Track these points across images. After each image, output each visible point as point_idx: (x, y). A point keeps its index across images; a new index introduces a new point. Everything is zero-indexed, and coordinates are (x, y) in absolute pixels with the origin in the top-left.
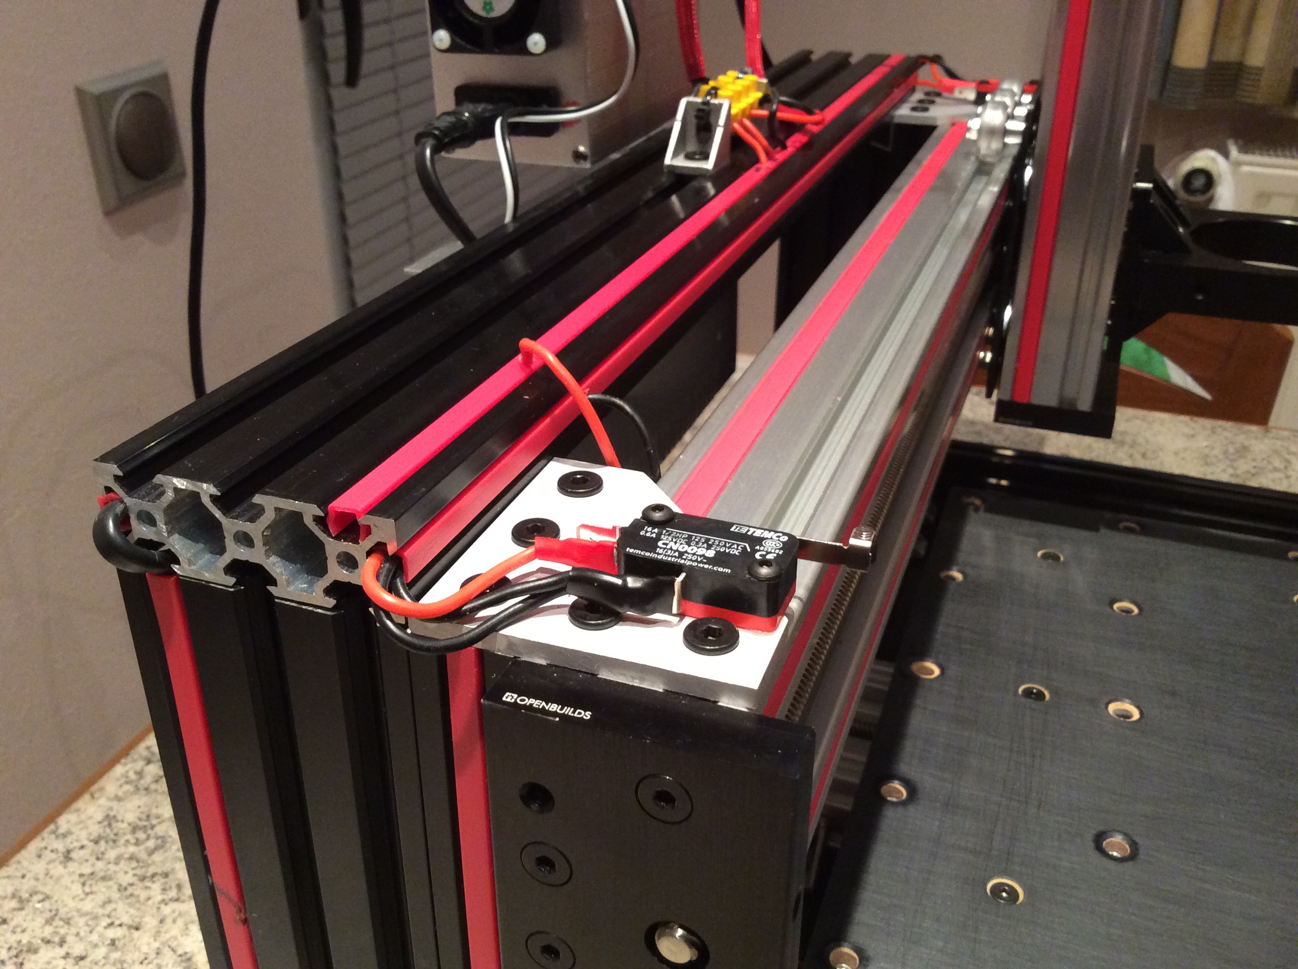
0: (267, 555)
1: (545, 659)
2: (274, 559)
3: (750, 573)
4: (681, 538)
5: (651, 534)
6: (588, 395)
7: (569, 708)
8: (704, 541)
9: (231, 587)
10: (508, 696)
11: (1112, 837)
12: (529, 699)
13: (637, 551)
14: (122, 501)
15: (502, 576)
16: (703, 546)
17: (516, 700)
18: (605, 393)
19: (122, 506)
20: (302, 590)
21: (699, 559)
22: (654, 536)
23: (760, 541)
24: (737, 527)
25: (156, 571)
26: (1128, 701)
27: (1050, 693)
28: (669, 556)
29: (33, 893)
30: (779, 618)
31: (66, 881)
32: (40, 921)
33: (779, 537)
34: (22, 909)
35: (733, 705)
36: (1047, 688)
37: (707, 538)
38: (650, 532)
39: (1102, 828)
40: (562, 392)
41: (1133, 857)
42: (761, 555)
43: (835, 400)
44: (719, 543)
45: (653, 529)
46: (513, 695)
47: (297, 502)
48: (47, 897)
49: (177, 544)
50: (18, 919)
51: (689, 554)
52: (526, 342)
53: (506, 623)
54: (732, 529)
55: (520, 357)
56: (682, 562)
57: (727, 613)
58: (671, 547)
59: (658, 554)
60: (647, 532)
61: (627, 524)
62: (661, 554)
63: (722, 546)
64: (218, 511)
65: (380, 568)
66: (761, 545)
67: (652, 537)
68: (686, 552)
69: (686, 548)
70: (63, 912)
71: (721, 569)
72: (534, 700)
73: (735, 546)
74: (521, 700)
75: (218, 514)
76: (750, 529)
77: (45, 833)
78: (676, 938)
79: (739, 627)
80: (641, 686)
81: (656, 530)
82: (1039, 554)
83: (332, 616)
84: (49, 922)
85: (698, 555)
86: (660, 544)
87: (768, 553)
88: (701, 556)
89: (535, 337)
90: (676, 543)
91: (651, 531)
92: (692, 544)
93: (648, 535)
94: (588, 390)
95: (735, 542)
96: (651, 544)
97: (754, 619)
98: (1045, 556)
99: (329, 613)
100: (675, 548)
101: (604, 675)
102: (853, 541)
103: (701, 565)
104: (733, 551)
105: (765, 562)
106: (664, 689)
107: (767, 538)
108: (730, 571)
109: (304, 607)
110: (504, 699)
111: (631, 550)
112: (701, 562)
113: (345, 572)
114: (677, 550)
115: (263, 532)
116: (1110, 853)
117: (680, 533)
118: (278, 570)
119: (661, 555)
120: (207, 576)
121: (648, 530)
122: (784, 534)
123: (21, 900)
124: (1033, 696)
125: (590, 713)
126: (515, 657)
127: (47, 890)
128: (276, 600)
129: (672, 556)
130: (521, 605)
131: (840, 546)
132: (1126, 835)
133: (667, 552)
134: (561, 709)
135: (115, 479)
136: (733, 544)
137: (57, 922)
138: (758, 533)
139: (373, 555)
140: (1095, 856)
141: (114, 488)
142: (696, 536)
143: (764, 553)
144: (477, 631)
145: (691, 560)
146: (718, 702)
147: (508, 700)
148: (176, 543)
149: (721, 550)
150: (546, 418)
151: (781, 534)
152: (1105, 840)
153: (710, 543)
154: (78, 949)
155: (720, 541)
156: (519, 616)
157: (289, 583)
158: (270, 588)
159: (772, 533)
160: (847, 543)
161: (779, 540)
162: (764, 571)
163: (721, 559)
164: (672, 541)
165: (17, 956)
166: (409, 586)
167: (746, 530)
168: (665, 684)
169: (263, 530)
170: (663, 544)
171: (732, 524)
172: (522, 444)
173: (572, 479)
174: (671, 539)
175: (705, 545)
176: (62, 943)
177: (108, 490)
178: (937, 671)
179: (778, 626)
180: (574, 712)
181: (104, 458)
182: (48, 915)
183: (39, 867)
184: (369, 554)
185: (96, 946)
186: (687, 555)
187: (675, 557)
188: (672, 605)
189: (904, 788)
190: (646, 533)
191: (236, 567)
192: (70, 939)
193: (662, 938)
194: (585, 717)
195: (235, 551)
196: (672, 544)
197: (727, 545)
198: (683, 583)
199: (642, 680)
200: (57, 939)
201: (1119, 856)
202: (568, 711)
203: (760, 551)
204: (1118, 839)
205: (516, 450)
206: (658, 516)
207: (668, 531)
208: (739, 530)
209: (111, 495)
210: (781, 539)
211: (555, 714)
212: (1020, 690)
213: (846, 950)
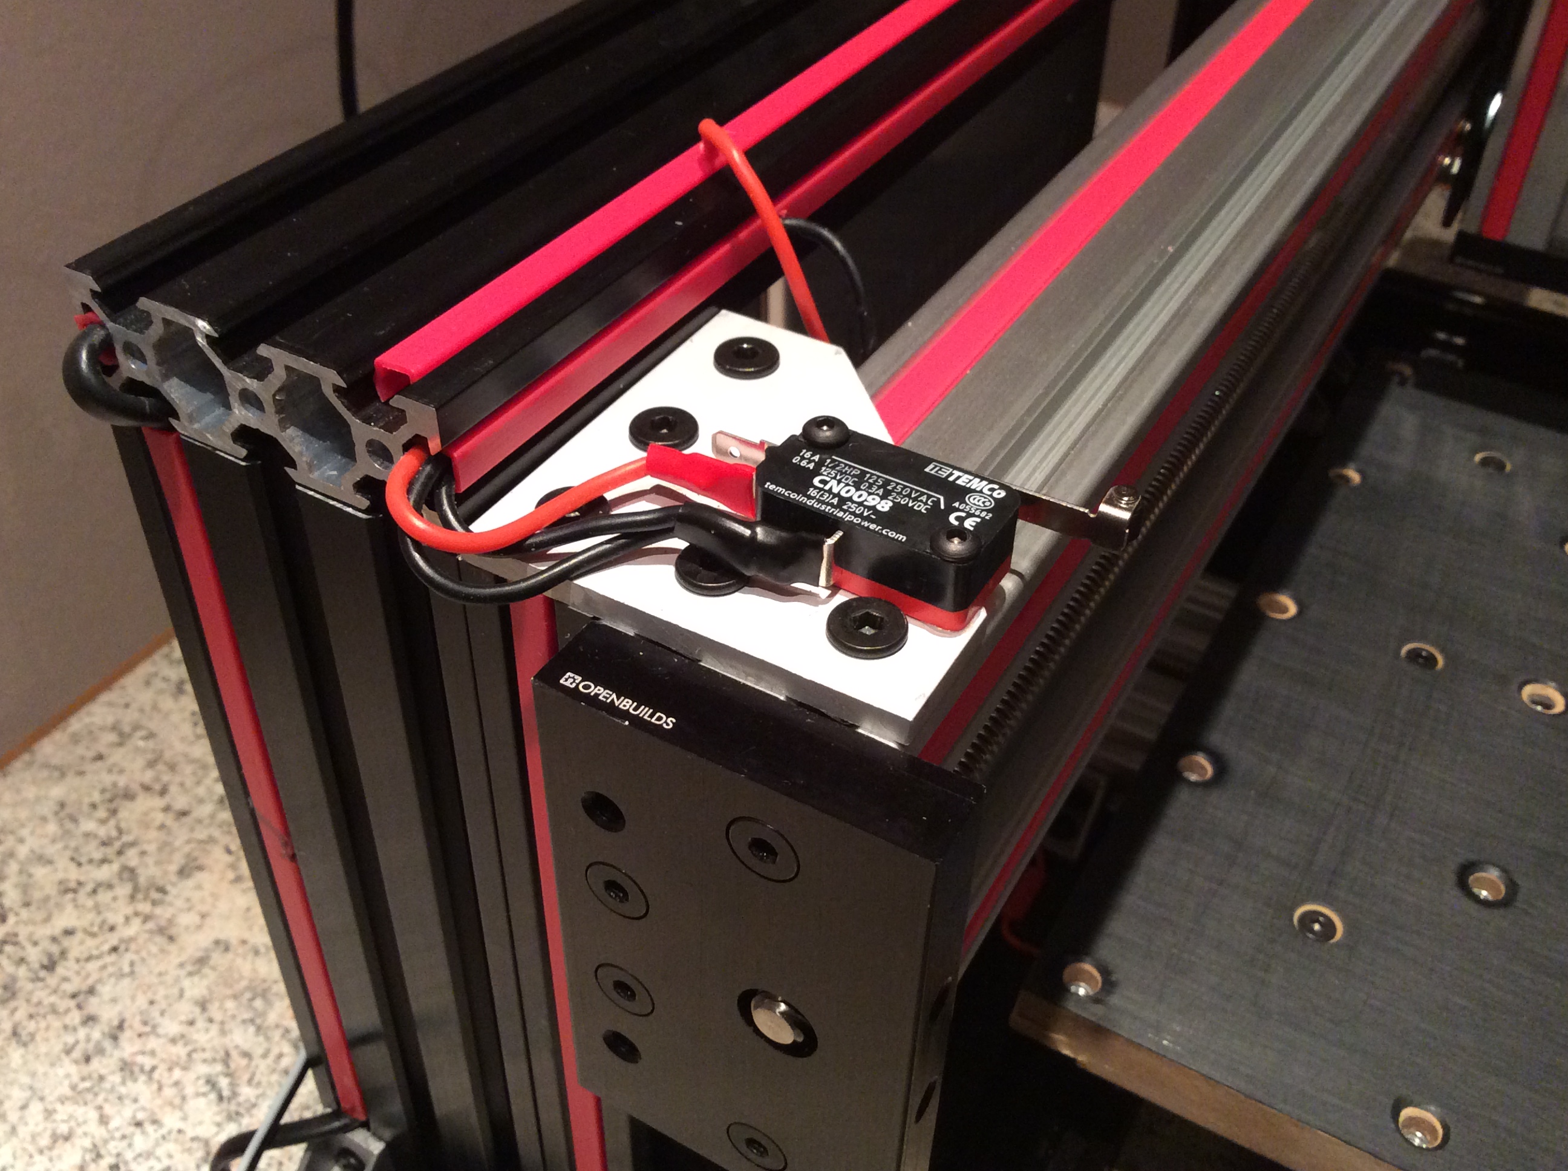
0: (283, 425)
1: (632, 626)
2: (292, 431)
3: (932, 548)
4: (849, 474)
5: (808, 463)
6: (784, 219)
7: (647, 709)
8: (881, 483)
9: (242, 460)
10: (569, 677)
11: (1485, 871)
12: (595, 687)
13: (780, 490)
14: (103, 326)
15: (598, 495)
16: (878, 492)
17: (578, 685)
18: (812, 218)
19: (102, 332)
20: (329, 478)
21: (865, 514)
22: (811, 466)
23: (961, 493)
24: (936, 466)
25: (155, 425)
26: (1553, 684)
27: (1447, 658)
28: (823, 502)
29: (136, 727)
30: (970, 613)
31: (175, 718)
32: (140, 762)
33: (992, 490)
34: (120, 744)
35: (877, 735)
36: (1442, 651)
37: (886, 479)
38: (806, 459)
39: (1473, 857)
40: (747, 211)
41: (1505, 903)
42: (957, 518)
43: (1165, 251)
44: (903, 489)
45: (812, 456)
46: (576, 677)
47: (312, 363)
48: (151, 736)
49: (175, 391)
50: (117, 756)
51: (853, 502)
52: (708, 126)
53: (587, 569)
54: (927, 470)
55: (701, 146)
56: (841, 514)
57: (894, 595)
58: (831, 488)
59: (810, 497)
60: (803, 458)
61: (778, 440)
62: (813, 498)
63: (905, 496)
64: (217, 358)
65: (418, 472)
66: (963, 502)
67: (809, 468)
68: (850, 499)
69: (853, 493)
70: (168, 755)
71: (892, 534)
72: (602, 689)
73: (924, 498)
74: (585, 687)
75: (217, 362)
76: (955, 472)
77: (157, 657)
78: (775, 1012)
79: (909, 616)
80: (757, 687)
81: (817, 458)
82: (1478, 457)
83: (366, 520)
84: (151, 764)
85: (865, 507)
86: (816, 481)
87: (970, 515)
88: (869, 508)
89: (721, 122)
90: (839, 482)
91: (809, 459)
92: (862, 487)
93: (804, 463)
94: (785, 212)
95: (925, 491)
96: (802, 480)
97: (932, 610)
98: (1485, 462)
99: (360, 515)
100: (835, 490)
101: (708, 663)
102: (1104, 508)
103: (866, 524)
104: (919, 506)
105: (960, 532)
106: (787, 697)
107: (974, 491)
108: (905, 538)
109: (332, 502)
110: (562, 681)
111: (772, 487)
112: (868, 519)
113: (377, 466)
114: (838, 495)
115: (274, 396)
116: (1475, 890)
117: (850, 467)
118: (297, 449)
119: (811, 501)
120: (212, 439)
121: (805, 456)
122: (1003, 486)
123: (121, 734)
124: (1421, 660)
125: (674, 720)
126: (595, 618)
127: (153, 725)
128: (298, 487)
129: (828, 504)
130: (608, 546)
131: (1084, 513)
132: (1504, 870)
133: (822, 496)
134: (635, 709)
135: (92, 295)
136: (923, 494)
137: (161, 767)
138: (963, 480)
139: (411, 450)
140: (1453, 894)
141: (93, 308)
142: (872, 474)
143: (963, 514)
144: (546, 575)
145: (853, 514)
146: (858, 727)
147: (567, 684)
148: (173, 390)
149: (902, 503)
150: (725, 244)
151: (996, 487)
152: (1472, 874)
153: (889, 488)
154: (181, 802)
155: (905, 487)
156: (604, 561)
157: (311, 467)
158: (288, 470)
159: (985, 483)
160: (1095, 509)
161: (991, 496)
162: (955, 546)
163: (897, 517)
164: (835, 478)
165: (111, 801)
166: (459, 500)
167: (948, 472)
168: (788, 689)
169: (273, 393)
170: (821, 482)
171: (930, 461)
172: (685, 279)
173: (736, 348)
174: (834, 475)
175: (881, 492)
176: (163, 792)
177: (86, 308)
178: (1293, 609)
179: (969, 623)
180: (651, 716)
181: (79, 265)
182: (150, 756)
183: (145, 697)
184: (406, 448)
185: (201, 801)
186: (850, 503)
187: (832, 505)
188: (819, 576)
189: (1211, 763)
190: (800, 461)
191: (243, 434)
192: (174, 789)
193: (759, 1010)
194: (665, 726)
195: (242, 415)
196: (834, 483)
197: (913, 496)
198: (837, 545)
199: (759, 679)
200: (157, 787)
201: (1490, 898)
202: (644, 712)
203: (958, 510)
204: (1493, 874)
205: (672, 289)
206: (826, 434)
207: (833, 461)
208: (937, 472)
209: (89, 315)
210: (995, 494)
211: (625, 715)
212: (1404, 651)
213: (1088, 967)
